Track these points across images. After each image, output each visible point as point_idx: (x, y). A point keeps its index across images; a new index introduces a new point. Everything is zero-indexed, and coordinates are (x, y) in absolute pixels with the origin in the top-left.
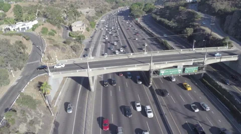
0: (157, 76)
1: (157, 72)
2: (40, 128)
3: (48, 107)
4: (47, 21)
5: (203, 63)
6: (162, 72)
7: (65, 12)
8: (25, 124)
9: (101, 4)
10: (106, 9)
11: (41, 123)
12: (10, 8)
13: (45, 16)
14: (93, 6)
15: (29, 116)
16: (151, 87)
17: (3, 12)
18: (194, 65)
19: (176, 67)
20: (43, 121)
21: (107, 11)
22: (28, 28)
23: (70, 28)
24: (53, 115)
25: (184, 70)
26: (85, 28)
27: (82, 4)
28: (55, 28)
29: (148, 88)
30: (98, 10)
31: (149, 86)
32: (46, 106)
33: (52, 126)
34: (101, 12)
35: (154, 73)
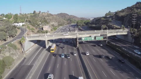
0: (80, 41)
1: (80, 39)
2: (16, 58)
3: (23, 52)
4: (30, 24)
5: (106, 35)
6: (83, 39)
7: (41, 21)
8: (9, 54)
9: (62, 21)
10: (64, 24)
11: (17, 57)
12: (11, 17)
13: (30, 22)
14: (57, 21)
15: (12, 51)
16: (78, 47)
17: (8, 19)
18: (101, 35)
19: (91, 36)
20: (18, 56)
21: (64, 25)
22: (20, 25)
23: (42, 29)
24: (24, 55)
25: (95, 38)
26: (50, 29)
27: (51, 20)
28: (34, 28)
29: (76, 48)
30: (59, 23)
31: (77, 47)
32: (22, 52)
33: (23, 59)
34: (61, 25)
35: (79, 40)
